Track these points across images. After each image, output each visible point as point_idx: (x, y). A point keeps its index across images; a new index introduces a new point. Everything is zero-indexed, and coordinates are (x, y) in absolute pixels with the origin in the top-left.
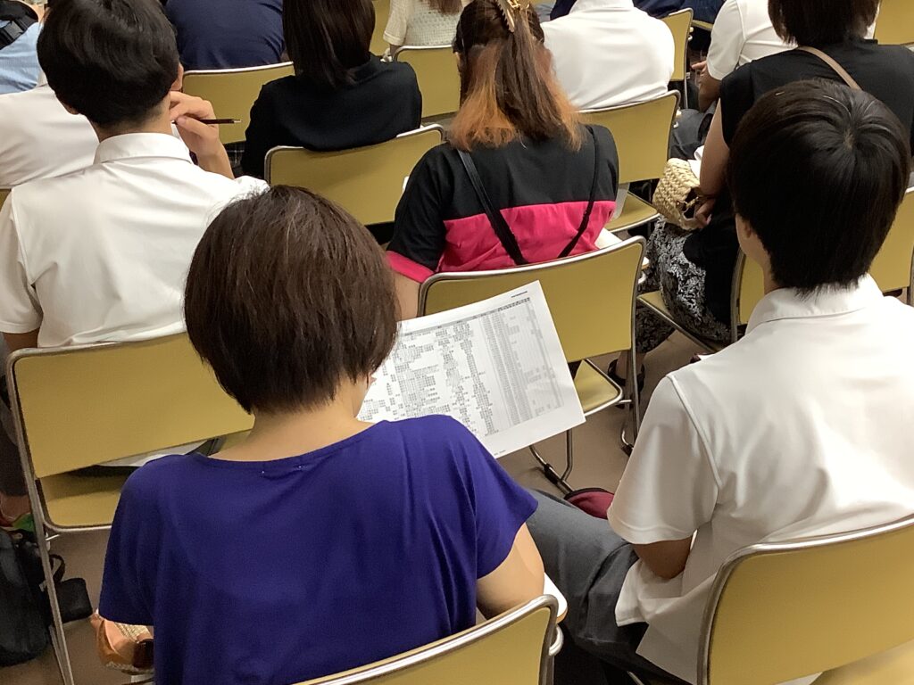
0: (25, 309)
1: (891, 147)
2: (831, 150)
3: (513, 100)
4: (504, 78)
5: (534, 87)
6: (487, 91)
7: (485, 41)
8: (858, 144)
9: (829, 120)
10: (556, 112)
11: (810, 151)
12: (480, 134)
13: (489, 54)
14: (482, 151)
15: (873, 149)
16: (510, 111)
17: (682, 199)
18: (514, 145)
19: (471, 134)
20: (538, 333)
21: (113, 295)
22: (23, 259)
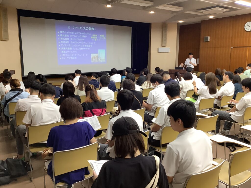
0: (30, 121)
1: (132, 96)
2: (126, 96)
3: (92, 97)
4: (91, 95)
5: (94, 96)
6: (89, 96)
7: (89, 91)
8: (129, 95)
9: (126, 93)
10: (97, 99)
11: (124, 96)
12: (88, 101)
13: (89, 92)
14: (89, 103)
15: (130, 96)
16: (91, 98)
17: (115, 111)
18: (92, 102)
19: (87, 101)
20: (96, 120)
21: (42, 118)
22: (31, 113)
